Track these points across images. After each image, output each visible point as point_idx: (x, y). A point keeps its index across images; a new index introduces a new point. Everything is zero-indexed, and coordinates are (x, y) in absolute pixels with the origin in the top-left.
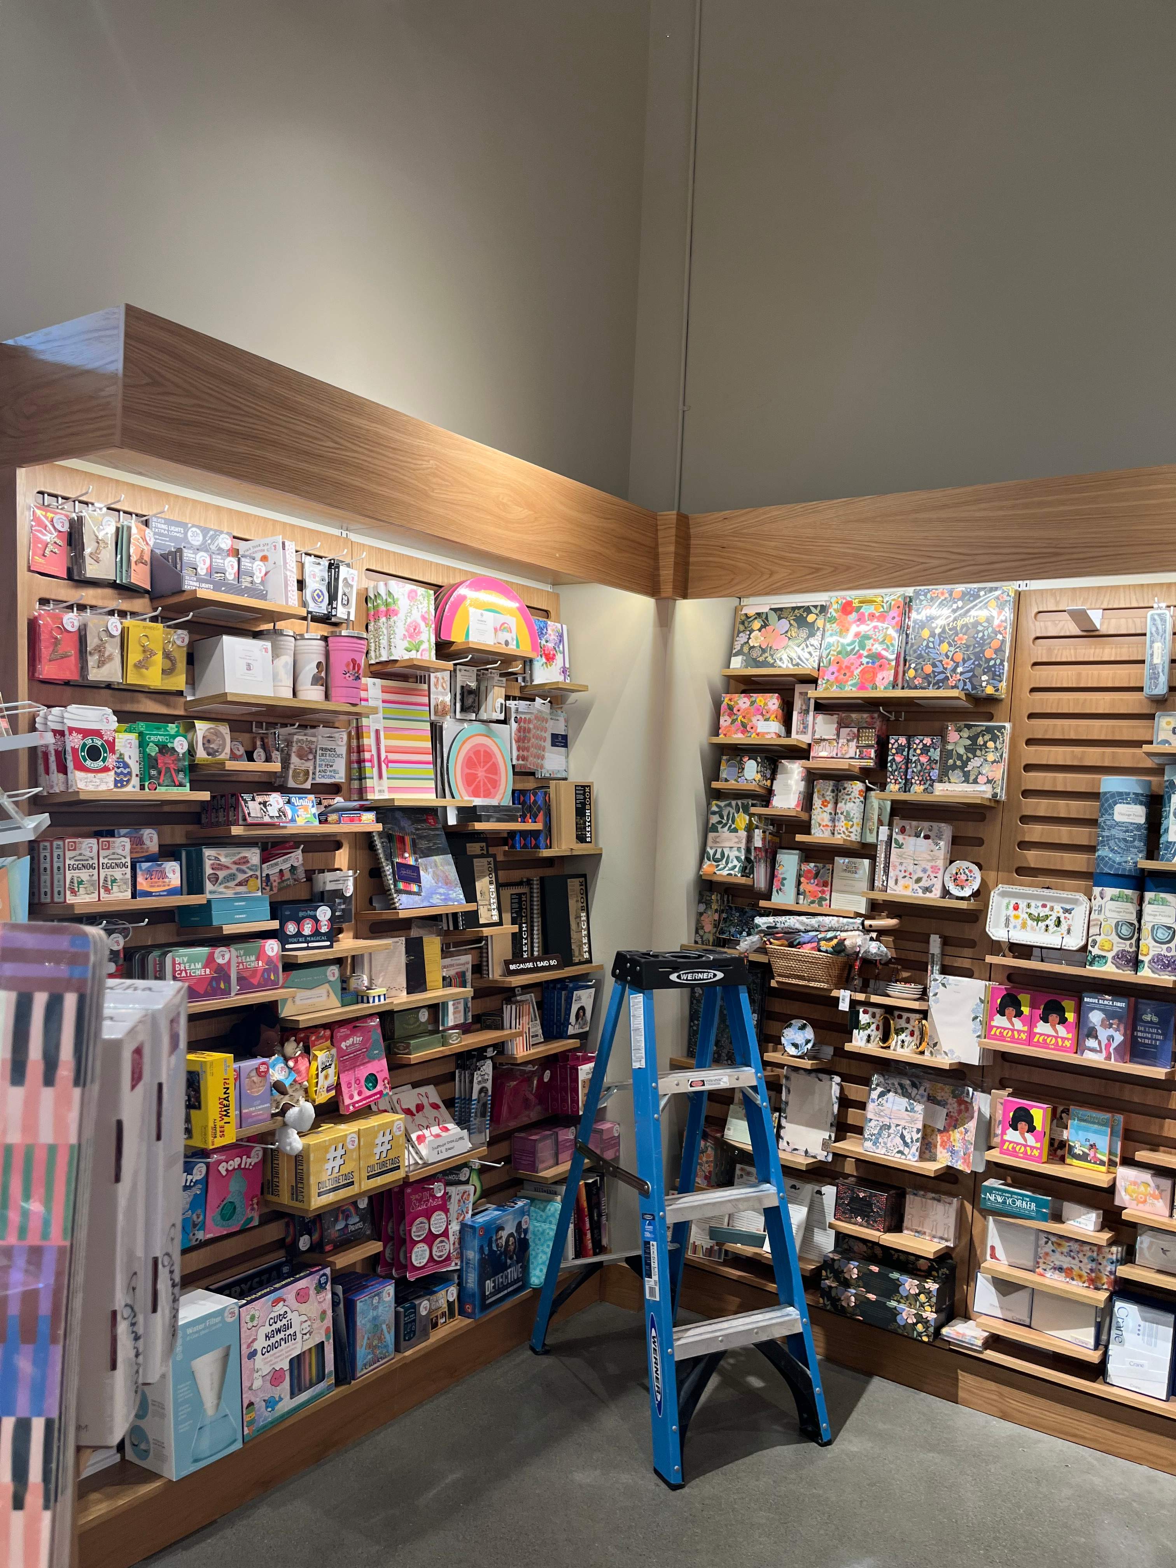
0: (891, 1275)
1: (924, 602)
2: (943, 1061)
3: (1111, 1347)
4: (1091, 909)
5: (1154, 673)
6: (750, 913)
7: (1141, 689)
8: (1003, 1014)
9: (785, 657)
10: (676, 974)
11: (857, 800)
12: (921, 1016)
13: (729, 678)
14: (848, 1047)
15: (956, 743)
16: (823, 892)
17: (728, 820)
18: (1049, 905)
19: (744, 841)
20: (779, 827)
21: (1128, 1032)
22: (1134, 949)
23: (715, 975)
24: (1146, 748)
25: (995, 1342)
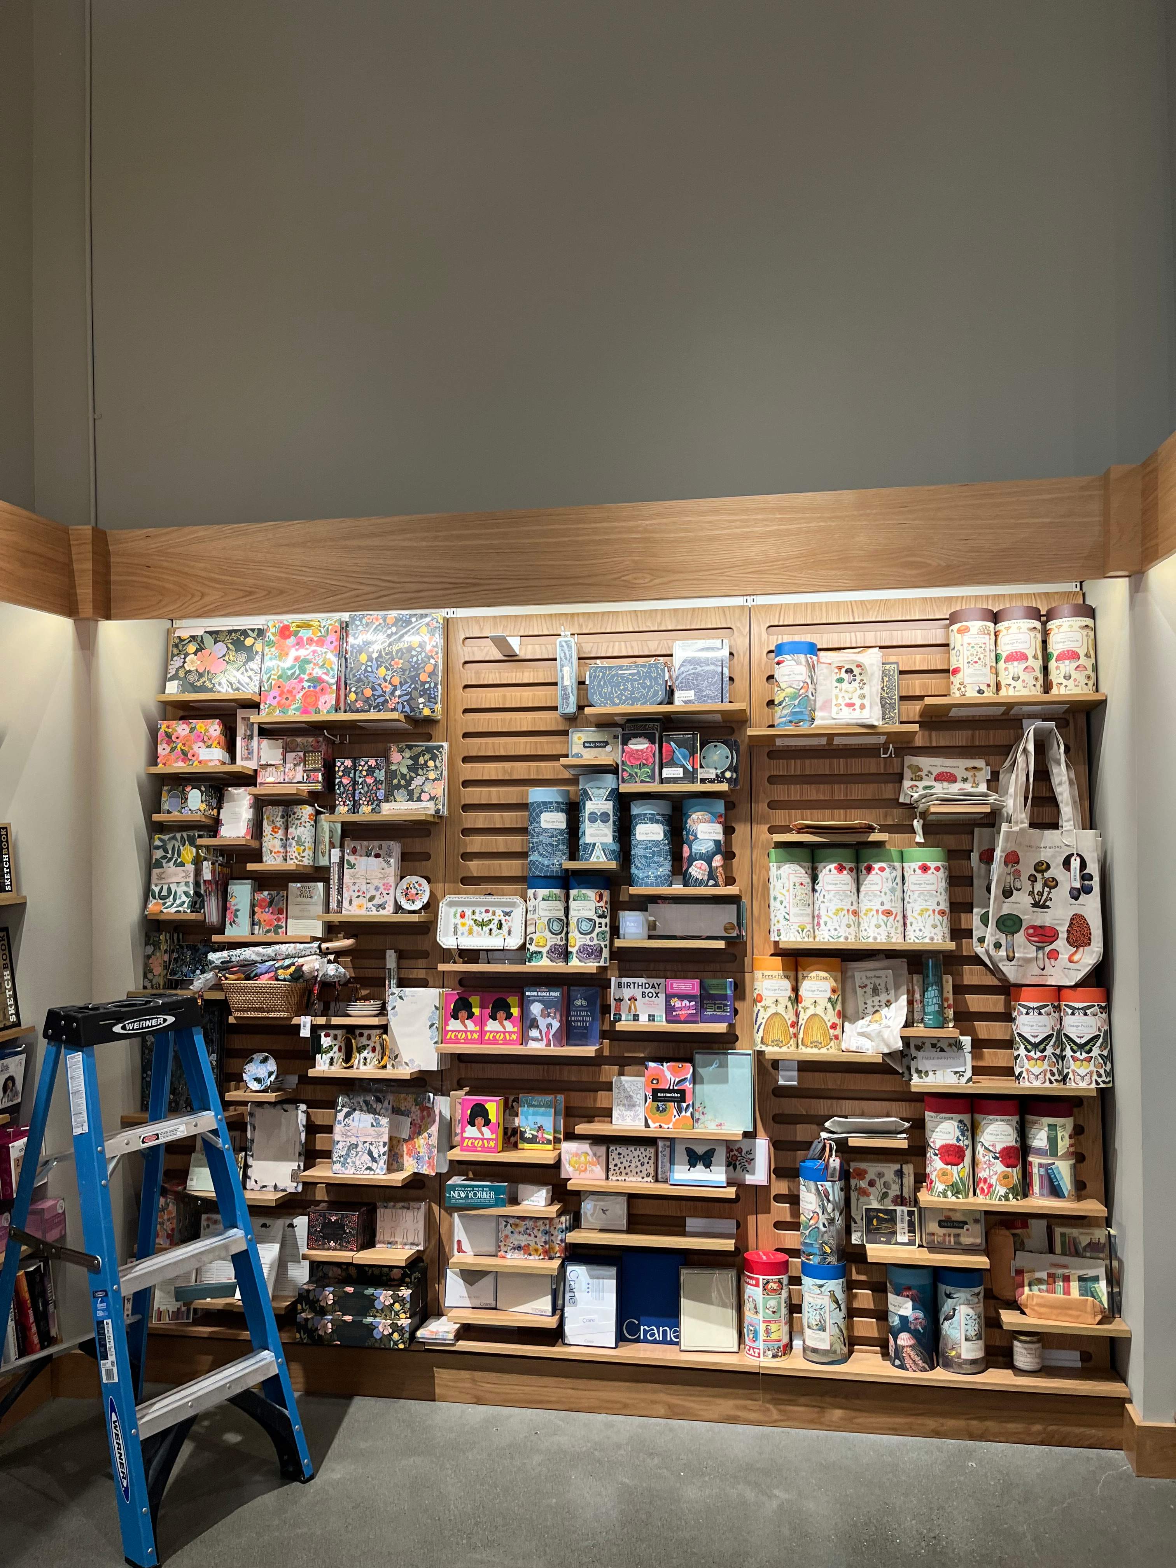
0: (366, 1292)
1: (360, 628)
2: (404, 1072)
3: (566, 1309)
4: (527, 910)
5: (565, 694)
6: (203, 950)
7: (555, 708)
8: (456, 1018)
9: (224, 681)
10: (121, 1025)
11: (308, 824)
12: (382, 1031)
13: (165, 704)
14: (311, 1073)
15: (399, 764)
16: (279, 920)
17: (173, 854)
18: (491, 909)
19: (192, 875)
20: (230, 857)
21: (564, 1019)
22: (564, 942)
23: (165, 1020)
24: (563, 761)
25: (467, 1331)
